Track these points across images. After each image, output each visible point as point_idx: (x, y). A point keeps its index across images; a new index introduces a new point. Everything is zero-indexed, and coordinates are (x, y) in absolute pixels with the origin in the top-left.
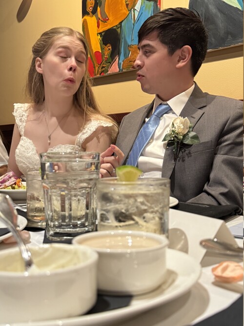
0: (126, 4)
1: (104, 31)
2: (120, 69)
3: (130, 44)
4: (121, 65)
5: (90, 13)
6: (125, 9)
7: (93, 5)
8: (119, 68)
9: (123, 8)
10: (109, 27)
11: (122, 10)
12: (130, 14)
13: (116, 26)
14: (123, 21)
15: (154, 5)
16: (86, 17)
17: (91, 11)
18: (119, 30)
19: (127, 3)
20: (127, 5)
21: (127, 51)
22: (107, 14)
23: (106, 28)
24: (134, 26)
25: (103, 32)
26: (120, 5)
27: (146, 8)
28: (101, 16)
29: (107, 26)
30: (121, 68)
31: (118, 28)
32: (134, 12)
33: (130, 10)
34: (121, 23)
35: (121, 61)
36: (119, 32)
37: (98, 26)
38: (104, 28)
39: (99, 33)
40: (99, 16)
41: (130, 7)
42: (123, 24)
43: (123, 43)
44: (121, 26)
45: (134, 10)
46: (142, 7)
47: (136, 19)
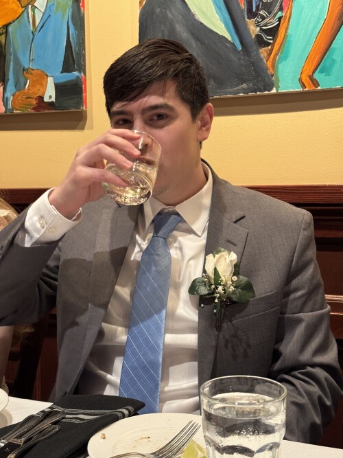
2: (6, 108)
3: (26, 67)
4: (10, 102)
8: (6, 105)
12: (25, 14)
14: (10, 23)
15: (72, 7)
21: (22, 80)
24: (34, 35)
27: (57, 8)
30: (10, 106)
32: (33, 11)
33: (26, 7)
34: (6, 26)
35: (8, 94)
42: (10, 29)
43: (12, 63)
44: (7, 32)
45: (34, 8)
46: (49, 4)
47: (37, 24)
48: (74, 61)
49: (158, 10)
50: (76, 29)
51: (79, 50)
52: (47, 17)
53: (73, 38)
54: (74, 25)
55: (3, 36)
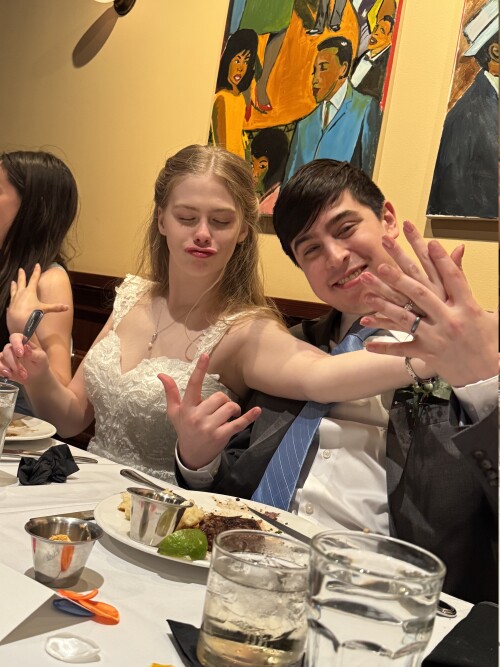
0: (314, 89)
1: (257, 130)
5: (235, 88)
6: (309, 96)
7: (243, 74)
9: (306, 95)
10: (269, 124)
11: (303, 97)
12: (319, 110)
13: (286, 125)
14: (301, 119)
15: (371, 105)
16: (223, 93)
17: (237, 83)
18: (290, 135)
19: (317, 86)
20: (316, 91)
22: (270, 98)
23: (262, 125)
24: (323, 134)
25: (254, 131)
26: (301, 88)
27: (354, 105)
28: (257, 99)
29: (265, 120)
31: (288, 131)
32: (328, 107)
33: (321, 102)
34: (296, 122)
36: (290, 139)
37: (247, 117)
38: (259, 123)
39: (247, 131)
40: (253, 97)
41: (320, 95)
43: (294, 162)
44: (295, 129)
45: (329, 103)
46: (346, 101)
47: (329, 121)
48: (361, 164)
49: (469, 114)
50: (370, 129)
51: (369, 152)
52: (341, 114)
53: (365, 140)
54: (369, 125)
55: (291, 133)
